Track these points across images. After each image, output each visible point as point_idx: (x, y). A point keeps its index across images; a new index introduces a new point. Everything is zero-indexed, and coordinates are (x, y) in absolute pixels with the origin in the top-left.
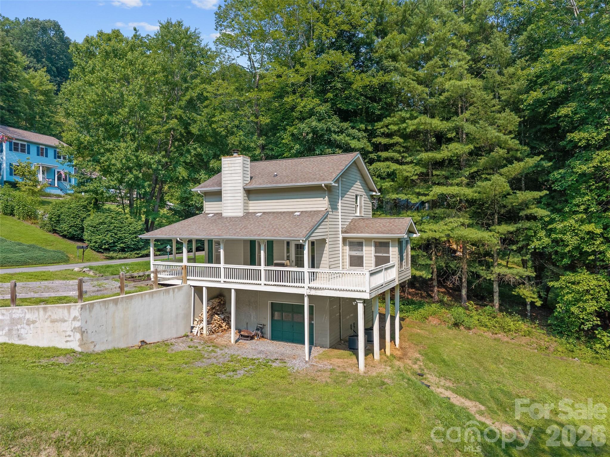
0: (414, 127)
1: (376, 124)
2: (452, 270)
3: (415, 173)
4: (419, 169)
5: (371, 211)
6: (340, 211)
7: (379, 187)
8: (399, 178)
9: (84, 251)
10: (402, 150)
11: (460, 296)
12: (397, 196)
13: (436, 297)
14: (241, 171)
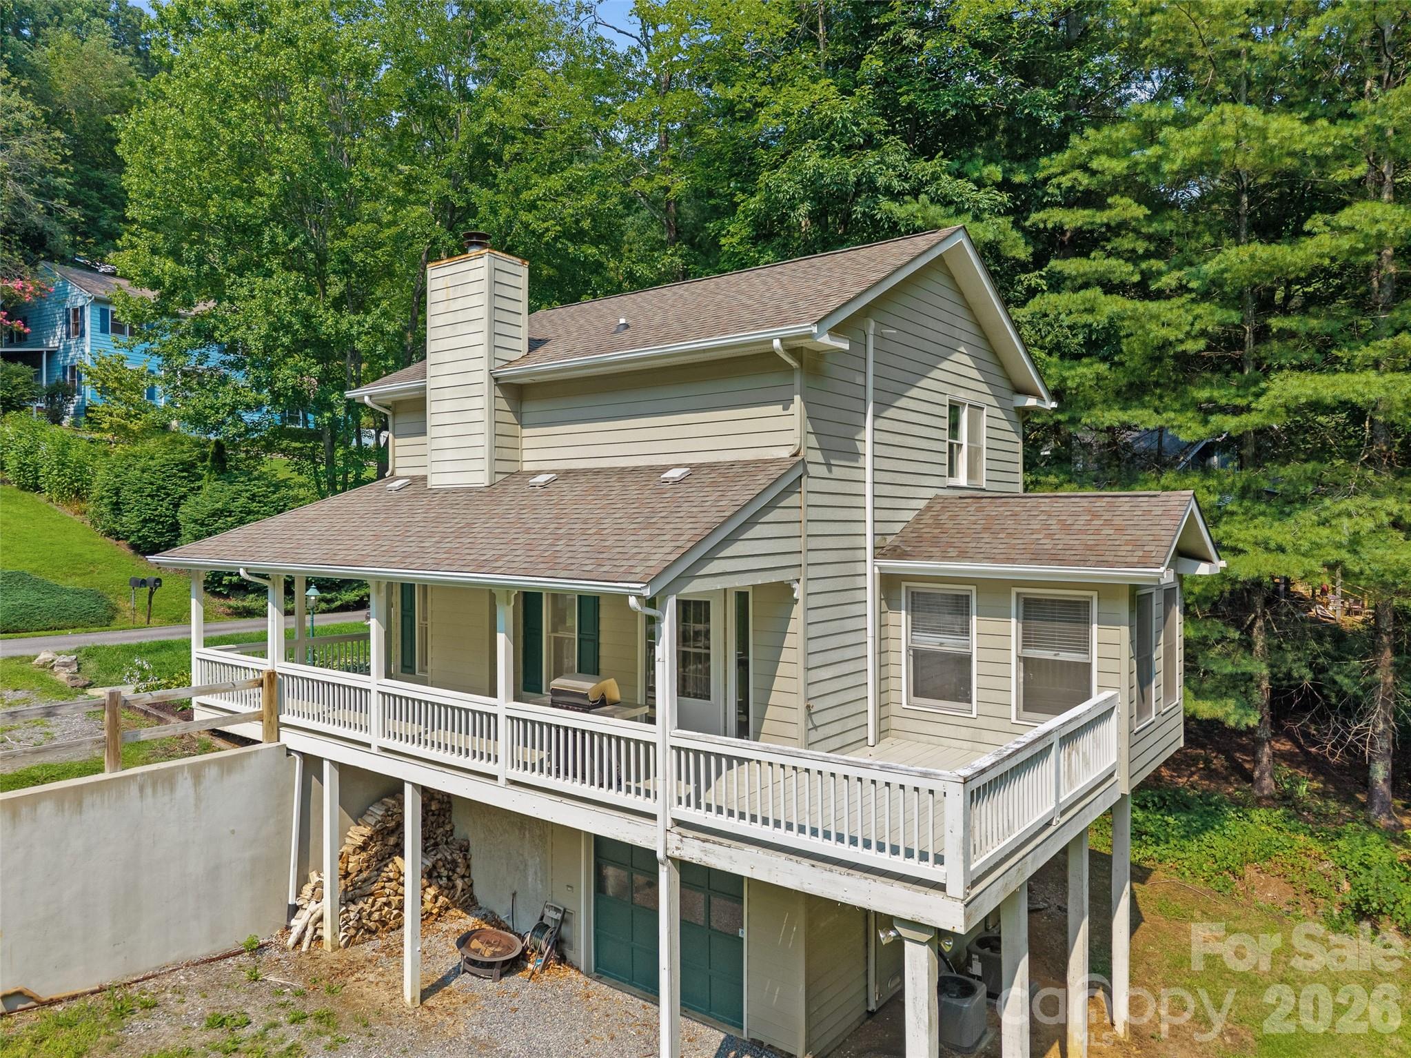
0: (1194, 151)
1: (1044, 161)
2: (1341, 694)
3: (1197, 327)
4: (1212, 316)
5: (1020, 467)
6: (868, 462)
7: (1052, 384)
8: (1132, 352)
9: (151, 594)
10: (1141, 246)
11: (1366, 783)
12: (1125, 417)
13: (1267, 781)
14: (483, 312)
